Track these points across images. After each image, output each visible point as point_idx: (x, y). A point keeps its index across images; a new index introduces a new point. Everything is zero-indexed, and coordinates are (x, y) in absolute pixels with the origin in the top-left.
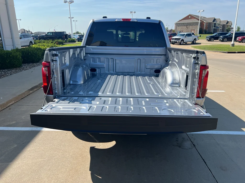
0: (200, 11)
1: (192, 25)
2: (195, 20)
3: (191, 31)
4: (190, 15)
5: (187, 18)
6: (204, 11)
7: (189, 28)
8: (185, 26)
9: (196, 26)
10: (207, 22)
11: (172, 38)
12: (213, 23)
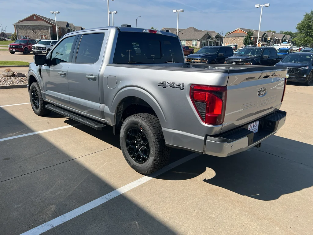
0: (55, 12)
1: (40, 29)
2: (44, 22)
3: (41, 37)
4: (34, 15)
5: (31, 18)
6: (59, 13)
7: (37, 33)
8: (30, 29)
9: (47, 31)
10: (60, 27)
11: (33, 46)
12: (67, 29)
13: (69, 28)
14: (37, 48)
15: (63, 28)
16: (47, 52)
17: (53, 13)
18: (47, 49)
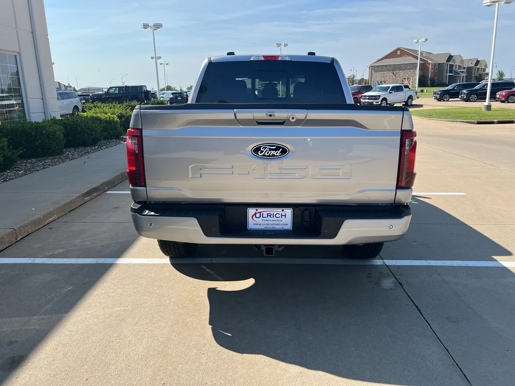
1: (403, 70)
2: (410, 58)
3: (403, 81)
4: (399, 49)
5: (393, 55)
6: (427, 40)
7: (397, 76)
8: (389, 71)
9: (412, 71)
10: (435, 62)
11: (363, 95)
12: (448, 64)
13: (451, 63)
14: (368, 97)
15: (440, 64)
16: (381, 103)
17: (418, 41)
18: (380, 99)
